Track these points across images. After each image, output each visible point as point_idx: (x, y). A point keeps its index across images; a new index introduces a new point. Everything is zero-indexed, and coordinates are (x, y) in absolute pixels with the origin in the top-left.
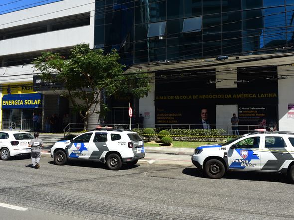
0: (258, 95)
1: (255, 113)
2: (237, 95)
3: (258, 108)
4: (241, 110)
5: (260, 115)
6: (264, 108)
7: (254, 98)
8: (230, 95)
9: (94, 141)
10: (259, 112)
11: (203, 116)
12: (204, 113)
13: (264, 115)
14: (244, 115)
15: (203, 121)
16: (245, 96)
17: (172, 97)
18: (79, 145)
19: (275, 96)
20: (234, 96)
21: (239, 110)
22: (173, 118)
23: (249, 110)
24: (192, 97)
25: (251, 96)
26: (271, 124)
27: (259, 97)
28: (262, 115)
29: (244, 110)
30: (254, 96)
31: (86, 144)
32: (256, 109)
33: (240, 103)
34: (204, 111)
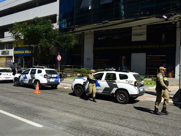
0: (161, 45)
1: (158, 59)
2: (146, 46)
3: (161, 56)
4: (149, 57)
5: (162, 60)
6: (165, 56)
7: (158, 47)
8: (141, 46)
9: (30, 74)
10: (161, 58)
11: (123, 61)
12: (123, 59)
13: (165, 60)
14: (150, 60)
15: (123, 64)
16: (151, 46)
17: (103, 48)
18: (24, 76)
19: (174, 46)
20: (144, 47)
21: (147, 57)
22: (104, 62)
23: (154, 57)
24: (116, 48)
25: (155, 46)
26: (170, 67)
27: (161, 47)
28: (164, 60)
29: (151, 57)
30: (158, 46)
31: (27, 75)
32: (159, 56)
33: (148, 52)
34: (124, 57)
